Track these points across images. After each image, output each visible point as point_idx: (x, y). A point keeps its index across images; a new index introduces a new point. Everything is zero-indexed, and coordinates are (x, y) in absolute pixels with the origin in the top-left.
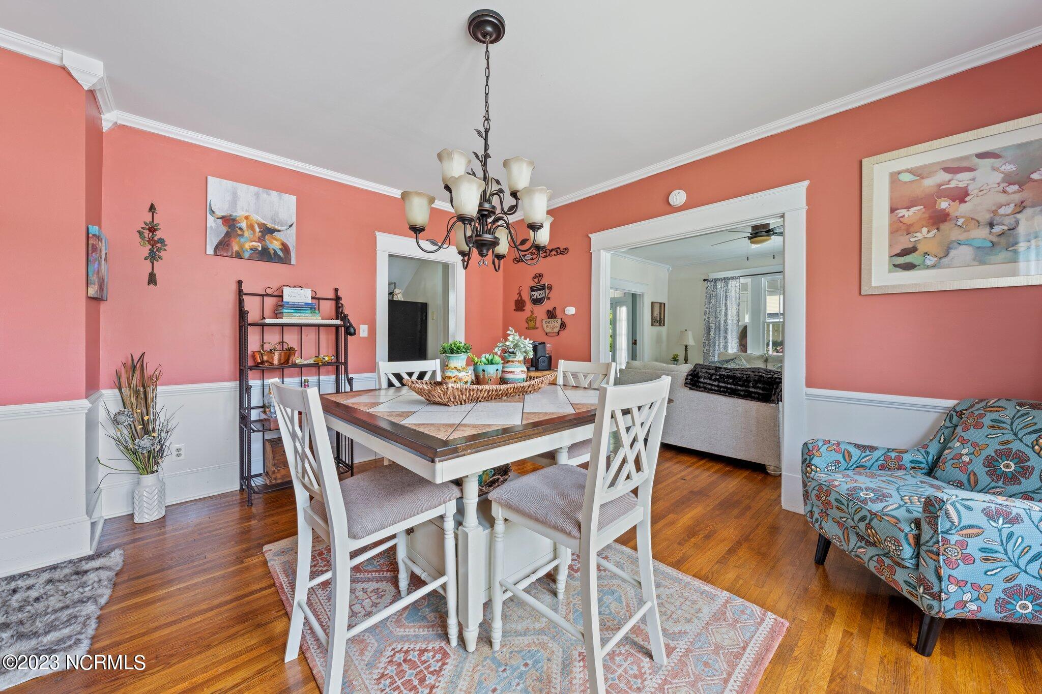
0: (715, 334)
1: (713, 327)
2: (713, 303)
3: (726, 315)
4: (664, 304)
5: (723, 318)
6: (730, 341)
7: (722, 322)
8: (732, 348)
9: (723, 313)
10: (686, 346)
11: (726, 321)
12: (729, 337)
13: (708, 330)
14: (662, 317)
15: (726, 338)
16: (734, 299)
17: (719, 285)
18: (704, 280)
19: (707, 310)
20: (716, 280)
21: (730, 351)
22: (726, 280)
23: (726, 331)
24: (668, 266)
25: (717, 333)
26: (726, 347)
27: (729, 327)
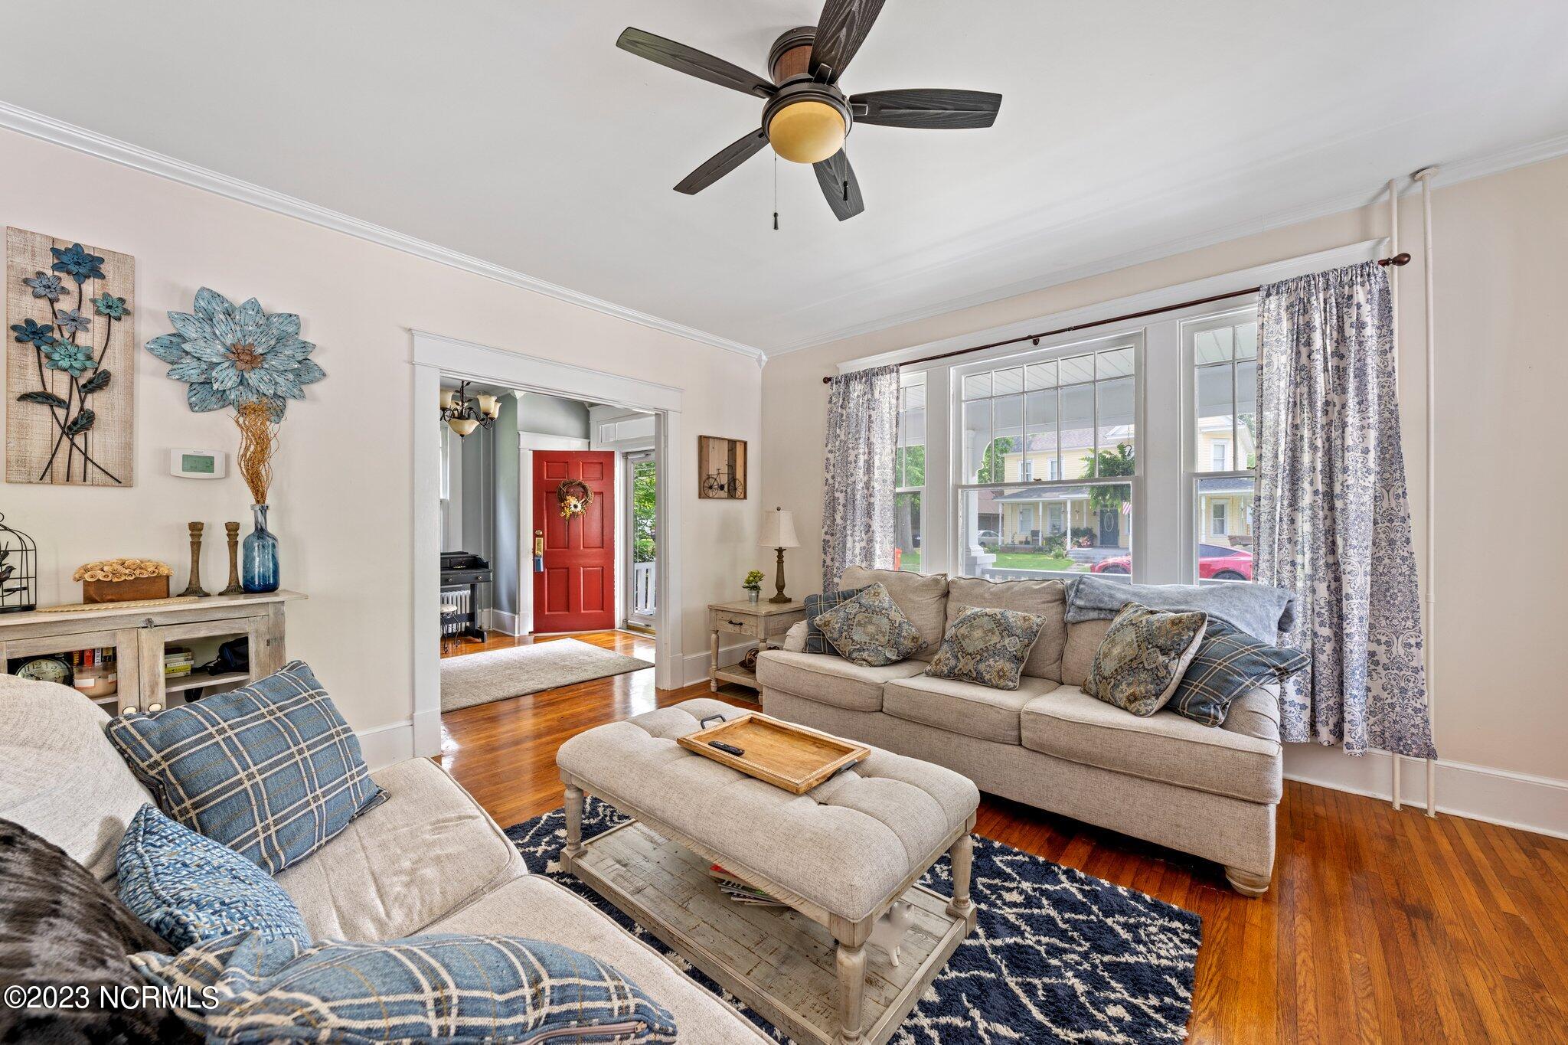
0: (844, 519)
1: (842, 501)
2: (842, 437)
3: (869, 468)
4: (745, 443)
5: (860, 475)
6: (878, 537)
7: (860, 486)
8: (885, 555)
9: (861, 463)
10: (780, 551)
11: (868, 485)
12: (876, 525)
13: (832, 505)
14: (739, 475)
15: (868, 528)
16: (887, 426)
17: (857, 389)
18: (827, 380)
19: (831, 456)
20: (848, 379)
21: (879, 564)
22: (869, 376)
23: (869, 512)
24: (759, 352)
25: (850, 516)
26: (868, 554)
27: (877, 501)
